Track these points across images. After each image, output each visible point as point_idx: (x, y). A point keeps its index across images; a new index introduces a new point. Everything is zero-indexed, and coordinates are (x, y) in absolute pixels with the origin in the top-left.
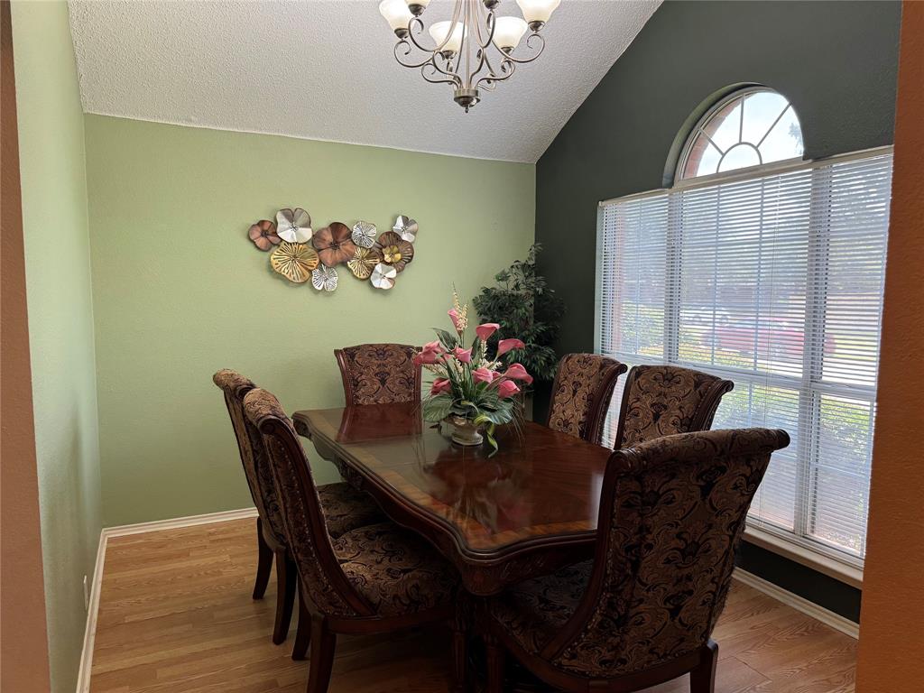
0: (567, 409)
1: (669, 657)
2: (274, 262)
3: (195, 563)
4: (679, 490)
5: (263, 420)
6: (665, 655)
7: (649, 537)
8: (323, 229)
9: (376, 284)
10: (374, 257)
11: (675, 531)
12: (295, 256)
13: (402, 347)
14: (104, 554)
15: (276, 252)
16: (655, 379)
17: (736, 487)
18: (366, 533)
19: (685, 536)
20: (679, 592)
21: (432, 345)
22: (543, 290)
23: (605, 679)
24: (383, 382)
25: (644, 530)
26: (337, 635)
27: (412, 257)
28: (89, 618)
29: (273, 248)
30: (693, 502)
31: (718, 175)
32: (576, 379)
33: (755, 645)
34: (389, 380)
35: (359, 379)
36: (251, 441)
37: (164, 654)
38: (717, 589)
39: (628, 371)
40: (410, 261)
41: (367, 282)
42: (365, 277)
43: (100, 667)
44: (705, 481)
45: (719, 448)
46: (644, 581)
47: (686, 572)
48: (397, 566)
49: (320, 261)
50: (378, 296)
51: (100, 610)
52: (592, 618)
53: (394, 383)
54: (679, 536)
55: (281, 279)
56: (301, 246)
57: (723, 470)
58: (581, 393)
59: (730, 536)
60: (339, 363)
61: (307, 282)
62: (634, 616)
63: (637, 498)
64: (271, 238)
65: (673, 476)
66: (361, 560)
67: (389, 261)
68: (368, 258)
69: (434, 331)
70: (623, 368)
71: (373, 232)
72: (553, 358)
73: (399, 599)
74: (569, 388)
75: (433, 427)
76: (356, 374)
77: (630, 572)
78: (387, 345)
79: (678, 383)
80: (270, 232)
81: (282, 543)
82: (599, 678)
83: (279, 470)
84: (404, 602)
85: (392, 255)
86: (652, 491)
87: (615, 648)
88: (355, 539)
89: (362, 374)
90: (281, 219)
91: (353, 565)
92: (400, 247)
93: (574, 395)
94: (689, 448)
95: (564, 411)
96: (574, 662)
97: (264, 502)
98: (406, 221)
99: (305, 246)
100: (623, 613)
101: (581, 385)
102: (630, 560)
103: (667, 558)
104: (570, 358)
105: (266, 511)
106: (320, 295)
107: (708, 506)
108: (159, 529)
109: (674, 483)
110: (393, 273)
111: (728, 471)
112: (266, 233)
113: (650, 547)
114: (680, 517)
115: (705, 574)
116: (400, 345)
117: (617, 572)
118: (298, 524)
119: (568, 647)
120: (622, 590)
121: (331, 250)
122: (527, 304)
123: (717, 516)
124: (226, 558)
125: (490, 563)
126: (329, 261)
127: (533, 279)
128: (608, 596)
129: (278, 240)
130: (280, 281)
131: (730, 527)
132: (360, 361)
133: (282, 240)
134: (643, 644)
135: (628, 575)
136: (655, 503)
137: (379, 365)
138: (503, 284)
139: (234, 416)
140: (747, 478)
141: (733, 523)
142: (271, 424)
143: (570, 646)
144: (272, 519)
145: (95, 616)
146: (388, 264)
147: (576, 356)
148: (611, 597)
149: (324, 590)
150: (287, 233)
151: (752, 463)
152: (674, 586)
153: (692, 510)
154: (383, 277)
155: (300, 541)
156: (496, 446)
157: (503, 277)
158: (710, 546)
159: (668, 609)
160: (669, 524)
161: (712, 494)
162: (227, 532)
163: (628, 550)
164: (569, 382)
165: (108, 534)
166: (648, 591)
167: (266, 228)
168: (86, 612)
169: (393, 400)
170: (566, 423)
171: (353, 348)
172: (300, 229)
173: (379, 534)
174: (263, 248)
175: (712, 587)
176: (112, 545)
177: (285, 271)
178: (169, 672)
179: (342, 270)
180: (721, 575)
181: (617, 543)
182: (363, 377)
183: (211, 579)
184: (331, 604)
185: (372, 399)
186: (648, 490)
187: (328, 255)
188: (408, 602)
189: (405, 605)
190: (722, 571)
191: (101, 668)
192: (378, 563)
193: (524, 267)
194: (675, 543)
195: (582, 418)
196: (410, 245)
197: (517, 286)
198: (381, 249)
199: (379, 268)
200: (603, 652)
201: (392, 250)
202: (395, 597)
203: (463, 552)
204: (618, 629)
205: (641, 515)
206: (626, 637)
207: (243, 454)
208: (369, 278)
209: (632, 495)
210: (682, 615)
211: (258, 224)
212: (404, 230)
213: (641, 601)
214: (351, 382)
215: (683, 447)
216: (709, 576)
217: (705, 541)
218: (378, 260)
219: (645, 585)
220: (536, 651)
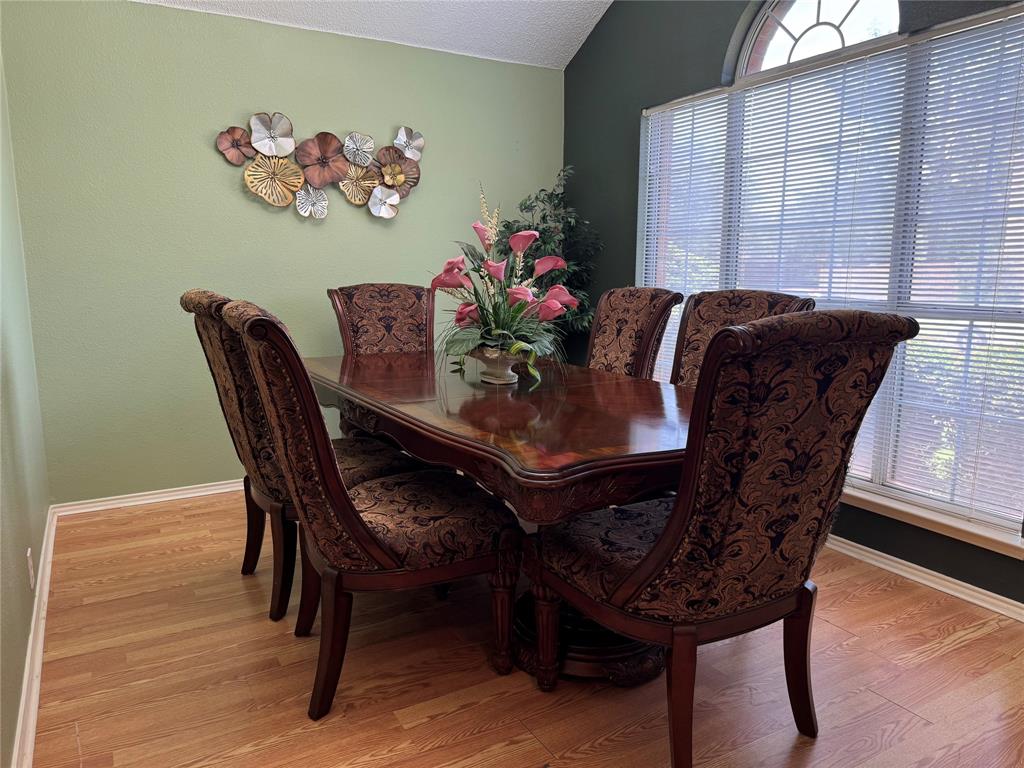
0: (610, 353)
1: (765, 599)
2: (249, 179)
3: (167, 540)
4: (793, 383)
5: (249, 322)
6: (762, 595)
7: (755, 443)
8: (309, 140)
9: (374, 211)
10: (372, 178)
11: (783, 437)
12: (274, 173)
13: (410, 288)
14: (53, 533)
15: (250, 166)
16: (719, 305)
17: (855, 386)
18: (383, 484)
19: (795, 444)
20: (783, 517)
21: (455, 260)
22: (577, 221)
23: (692, 623)
24: (388, 328)
25: (749, 434)
26: (355, 594)
27: (418, 179)
28: (36, 599)
29: (247, 163)
30: (808, 401)
31: (789, 66)
32: (621, 316)
33: (834, 602)
34: (396, 325)
35: (360, 324)
36: (234, 375)
37: (134, 636)
38: (823, 516)
39: (685, 300)
40: (416, 184)
41: (364, 209)
42: (361, 203)
43: (52, 654)
44: (823, 374)
45: (846, 328)
46: (745, 500)
47: (792, 491)
48: (424, 514)
49: (306, 180)
50: (377, 228)
51: (51, 593)
52: (678, 549)
53: (401, 329)
54: (788, 444)
55: (258, 202)
56: (281, 161)
57: (844, 361)
58: (627, 331)
59: (842, 449)
60: (335, 306)
61: (289, 207)
62: (731, 544)
63: (744, 392)
64: (244, 149)
65: (788, 364)
66: (380, 510)
67: (390, 183)
68: (364, 178)
69: (457, 244)
70: (677, 298)
71: (369, 146)
72: (586, 303)
73: (431, 547)
74: (611, 328)
75: (454, 372)
76: (356, 319)
77: (729, 489)
78: (392, 285)
79: (748, 306)
80: (243, 142)
81: (277, 499)
82: (685, 623)
83: (275, 389)
84: (437, 551)
85: (394, 176)
86: (762, 383)
87: (707, 585)
88: (369, 490)
89: (363, 318)
90: (255, 124)
91: (370, 515)
92: (403, 167)
93: (618, 335)
94: (812, 324)
95: (606, 355)
96: (655, 604)
97: (253, 449)
98: (410, 133)
99: (286, 160)
100: (718, 540)
101: (626, 322)
102: (729, 472)
103: (773, 472)
104: (612, 293)
105: (257, 461)
106: (307, 224)
107: (823, 407)
108: (121, 505)
109: (788, 374)
110: (395, 199)
111: (849, 364)
112: (236, 144)
113: (754, 457)
114: (792, 419)
115: (813, 495)
116: (406, 286)
117: (712, 488)
118: (301, 458)
119: (648, 587)
120: (719, 510)
121: (318, 166)
122: (557, 238)
123: (832, 421)
124: (206, 533)
125: (555, 484)
126: (317, 181)
127: (562, 211)
128: (701, 519)
129: (251, 153)
130: (255, 205)
131: (843, 438)
132: (360, 302)
133: (257, 152)
134: (738, 580)
135: (727, 491)
136: (765, 399)
137: (383, 309)
138: (528, 215)
139: (208, 347)
140: (868, 375)
141: (847, 433)
142: (263, 326)
143: (650, 585)
144: (263, 471)
145: (45, 598)
146: (389, 187)
147: (619, 291)
148: (705, 521)
149: (337, 539)
150: (263, 144)
151: (875, 356)
152: (779, 507)
153: (806, 409)
154: (385, 203)
155: (304, 479)
156: (539, 378)
157: (526, 207)
158: (821, 461)
159: (769, 537)
160: (778, 428)
161: (830, 393)
162: (206, 506)
163: (728, 459)
164: (612, 320)
165: (55, 513)
166: (748, 513)
167: (237, 136)
168: (34, 591)
169: (401, 350)
170: (609, 368)
171: (350, 288)
172: (280, 139)
173: (399, 484)
174: (234, 161)
175: (818, 513)
176: (61, 524)
177: (263, 190)
178: (141, 655)
179: (333, 194)
180: (830, 498)
181: (715, 452)
182: (365, 322)
183: (189, 555)
184: (347, 555)
185: (375, 348)
186: (758, 381)
187: (315, 173)
188: (441, 551)
189: (438, 554)
190: (832, 492)
191: (54, 654)
192: (400, 512)
193: (551, 196)
194: (782, 454)
195: (629, 359)
196: (416, 165)
197: (544, 218)
198: (380, 169)
199: (378, 191)
200: (691, 589)
201: (393, 170)
202: (426, 545)
203: (519, 474)
204: (711, 561)
205: (748, 414)
206: (720, 572)
207: (222, 394)
208: (365, 205)
209: (738, 387)
210: (784, 545)
211: (228, 131)
212: (408, 145)
213: (739, 526)
214: (350, 329)
215: (805, 324)
216: (817, 499)
217: (817, 453)
218: (377, 182)
219: (745, 505)
220: (605, 597)
